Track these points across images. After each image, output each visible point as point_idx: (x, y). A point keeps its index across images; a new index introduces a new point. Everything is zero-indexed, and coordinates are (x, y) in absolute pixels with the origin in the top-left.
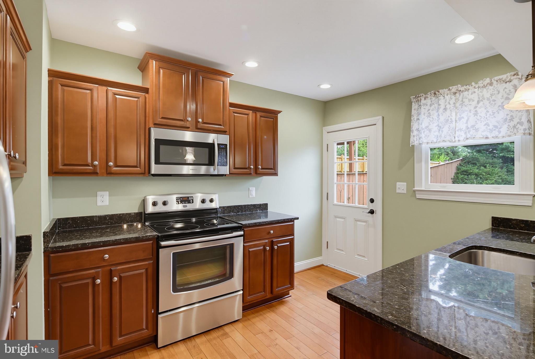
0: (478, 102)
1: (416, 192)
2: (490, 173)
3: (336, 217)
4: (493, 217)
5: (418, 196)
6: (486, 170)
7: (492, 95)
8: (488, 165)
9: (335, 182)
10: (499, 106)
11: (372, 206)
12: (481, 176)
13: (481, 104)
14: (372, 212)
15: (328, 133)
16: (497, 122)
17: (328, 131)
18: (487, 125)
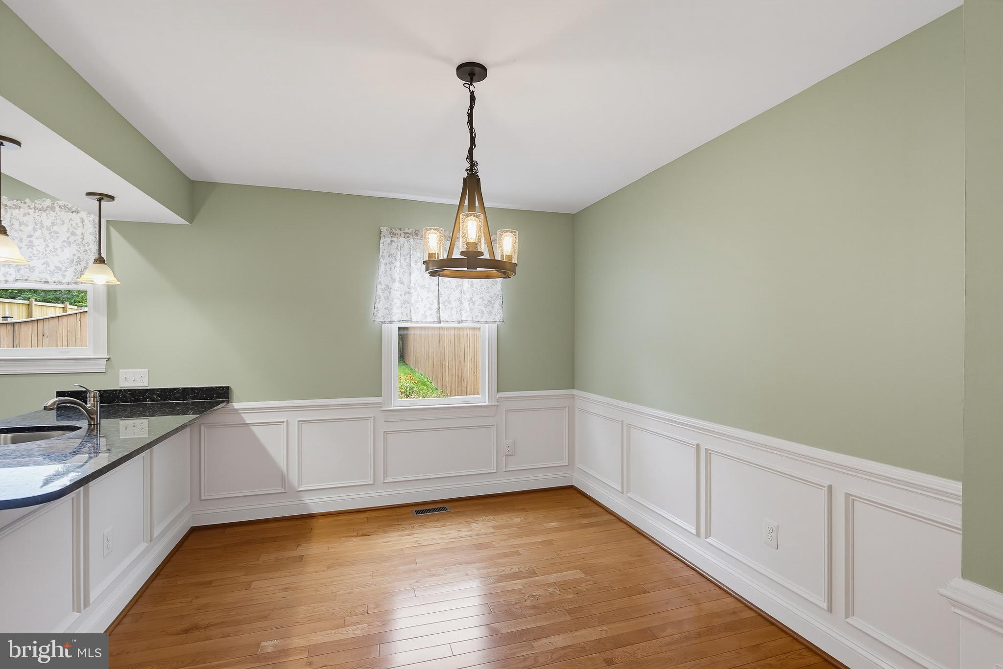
7: (53, 224)
10: (64, 241)
16: (61, 263)
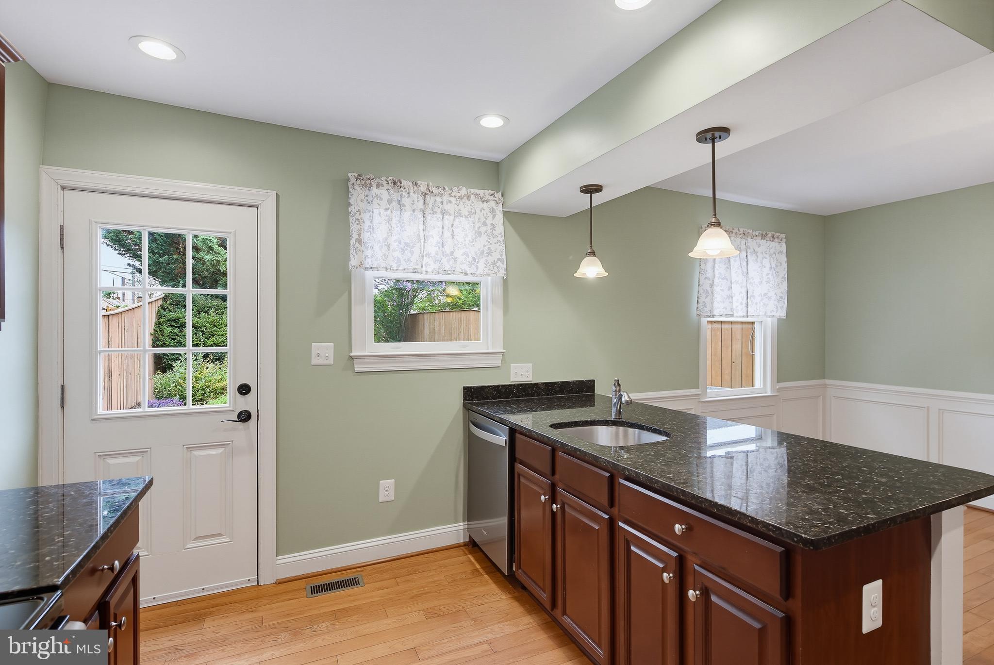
1: (355, 361)
3: (104, 456)
4: (464, 388)
5: (358, 368)
9: (99, 349)
11: (246, 403)
14: (245, 417)
15: (63, 188)
17: (65, 183)
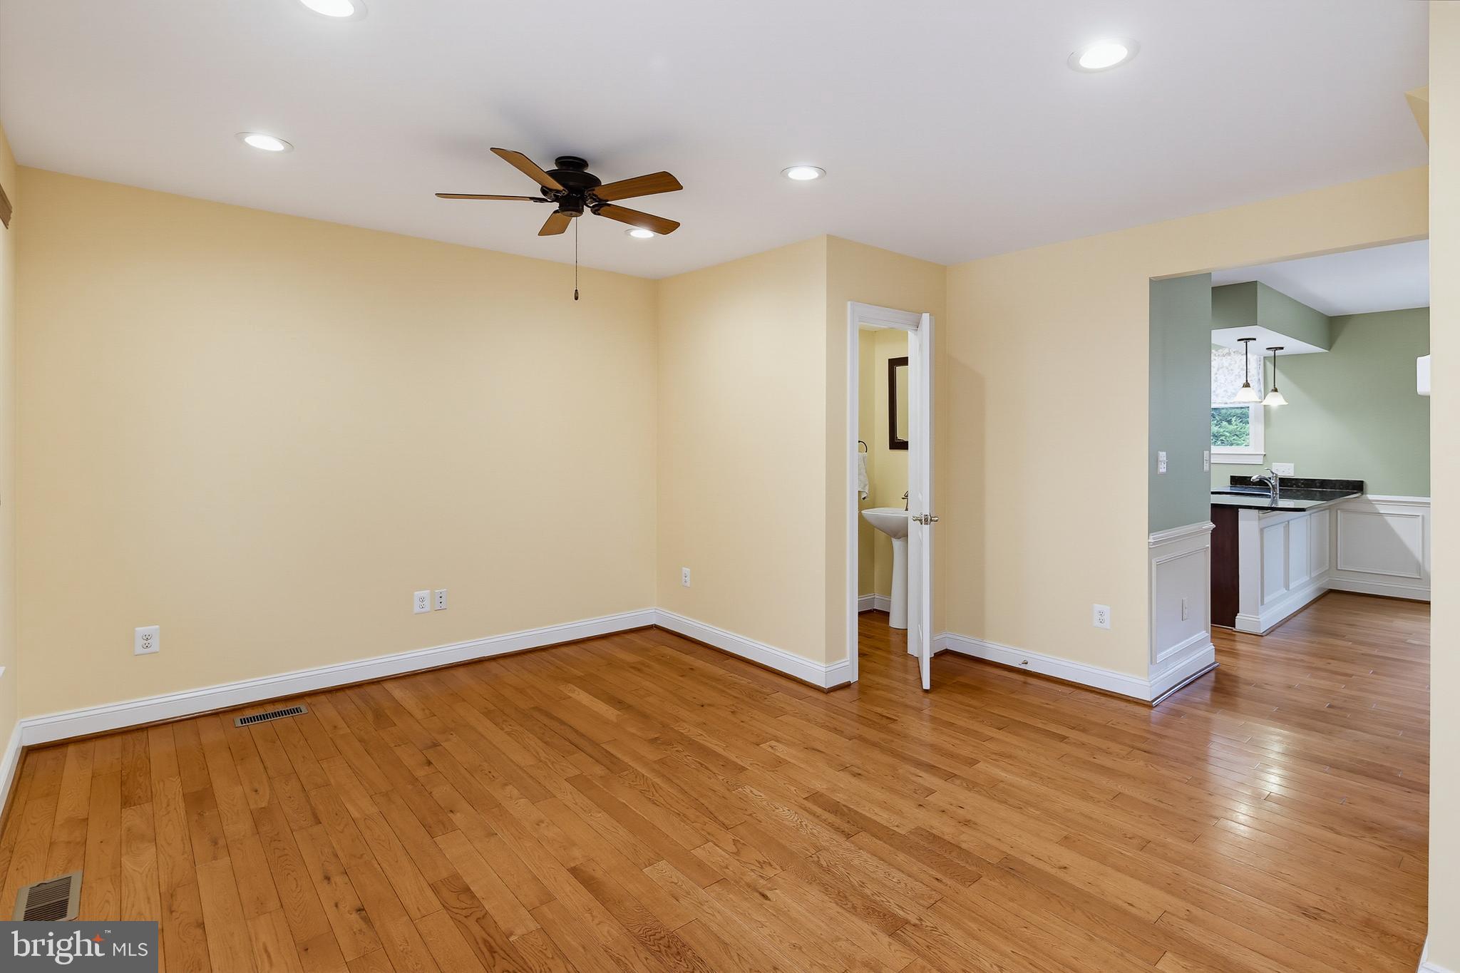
0: (1218, 370)
2: (1238, 433)
6: (1231, 427)
7: (1230, 364)
8: (1233, 419)
12: (1222, 438)
13: (1220, 371)
16: (1235, 389)
18: (1226, 391)
